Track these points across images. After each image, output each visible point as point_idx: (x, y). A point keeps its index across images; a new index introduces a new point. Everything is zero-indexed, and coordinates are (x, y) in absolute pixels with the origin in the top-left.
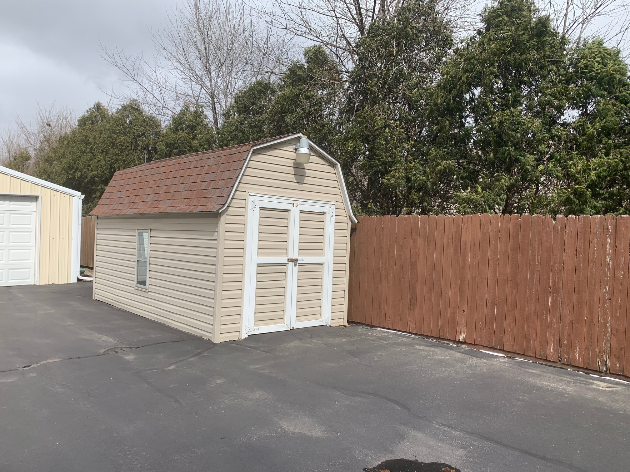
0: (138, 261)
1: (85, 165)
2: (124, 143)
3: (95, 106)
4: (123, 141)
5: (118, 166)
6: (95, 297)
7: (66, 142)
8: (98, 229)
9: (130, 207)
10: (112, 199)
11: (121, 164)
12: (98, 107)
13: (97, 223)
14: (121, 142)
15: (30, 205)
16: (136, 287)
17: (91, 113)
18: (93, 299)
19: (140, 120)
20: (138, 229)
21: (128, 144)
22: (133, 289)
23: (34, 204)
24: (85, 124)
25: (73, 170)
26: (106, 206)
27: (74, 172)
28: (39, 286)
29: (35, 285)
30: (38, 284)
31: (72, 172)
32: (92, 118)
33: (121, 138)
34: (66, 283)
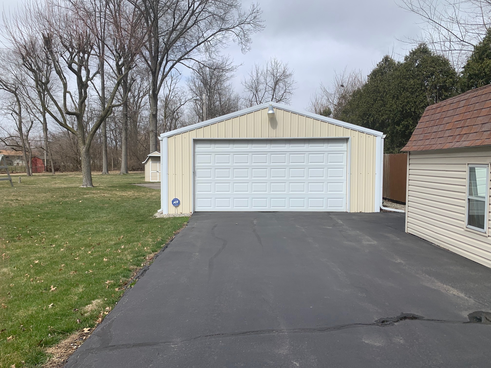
0: (469, 199)
1: (377, 111)
2: (414, 85)
3: (383, 59)
4: (414, 84)
5: (409, 107)
6: (408, 230)
7: (358, 96)
8: (410, 165)
9: (456, 140)
10: (426, 134)
11: (412, 105)
12: (386, 59)
13: (409, 159)
14: (411, 85)
15: (342, 146)
16: (467, 228)
17: (380, 65)
18: (406, 231)
19: (429, 62)
20: (468, 164)
21: (418, 86)
22: (463, 230)
23: (345, 145)
24: (376, 76)
25: (367, 116)
26: (419, 141)
27: (368, 118)
28: (351, 214)
29: (347, 212)
30: (349, 212)
31: (366, 118)
32: (382, 70)
33: (411, 82)
34: (371, 212)
